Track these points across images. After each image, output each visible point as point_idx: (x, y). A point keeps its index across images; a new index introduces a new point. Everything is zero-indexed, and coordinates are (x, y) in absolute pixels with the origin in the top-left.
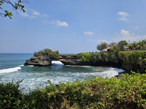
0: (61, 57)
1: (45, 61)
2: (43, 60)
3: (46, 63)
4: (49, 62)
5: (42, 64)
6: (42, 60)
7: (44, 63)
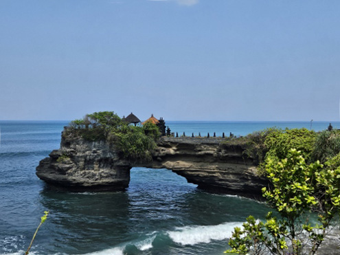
0: (172, 151)
1: (96, 166)
2: (89, 163)
3: (101, 174)
4: (113, 172)
5: (83, 180)
6: (81, 164)
7: (94, 175)
